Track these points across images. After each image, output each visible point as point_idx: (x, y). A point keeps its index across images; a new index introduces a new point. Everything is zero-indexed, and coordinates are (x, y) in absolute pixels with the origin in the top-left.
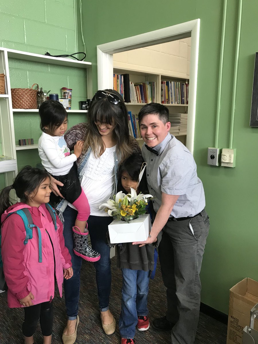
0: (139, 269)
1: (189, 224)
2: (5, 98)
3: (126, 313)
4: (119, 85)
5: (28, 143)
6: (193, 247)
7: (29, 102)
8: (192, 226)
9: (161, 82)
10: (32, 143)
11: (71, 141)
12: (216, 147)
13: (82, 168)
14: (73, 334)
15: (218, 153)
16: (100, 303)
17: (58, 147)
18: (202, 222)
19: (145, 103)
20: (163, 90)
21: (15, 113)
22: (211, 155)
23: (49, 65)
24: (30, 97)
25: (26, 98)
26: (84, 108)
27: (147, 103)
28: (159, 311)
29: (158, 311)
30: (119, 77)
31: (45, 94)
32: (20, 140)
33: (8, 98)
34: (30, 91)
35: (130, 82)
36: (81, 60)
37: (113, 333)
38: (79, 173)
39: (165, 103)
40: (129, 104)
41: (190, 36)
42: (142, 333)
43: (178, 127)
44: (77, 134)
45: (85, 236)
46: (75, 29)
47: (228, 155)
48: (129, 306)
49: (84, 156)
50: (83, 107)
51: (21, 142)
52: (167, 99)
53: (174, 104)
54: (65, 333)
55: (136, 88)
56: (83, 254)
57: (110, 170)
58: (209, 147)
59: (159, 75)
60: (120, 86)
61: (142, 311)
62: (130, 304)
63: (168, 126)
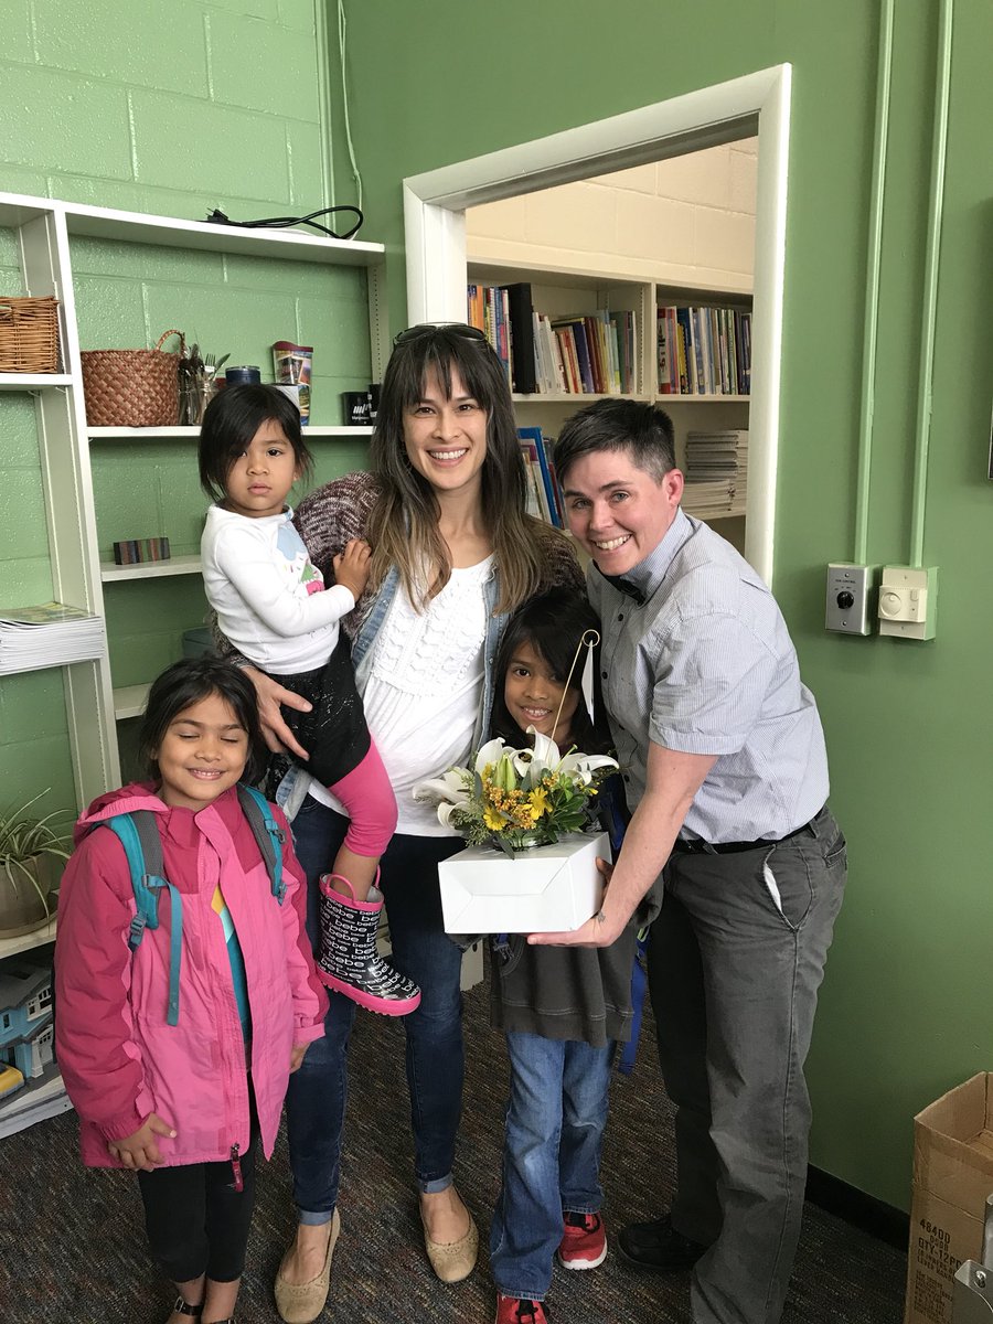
0: (569, 1039)
1: (762, 869)
2: (59, 386)
3: (520, 1199)
4: (494, 325)
5: (150, 556)
6: (779, 955)
7: (149, 401)
8: (775, 875)
9: (659, 311)
10: (163, 555)
11: (318, 538)
12: (859, 563)
13: (367, 646)
14: (318, 1281)
15: (866, 585)
16: (418, 1161)
17: (279, 557)
18: (814, 859)
19: (596, 392)
20: (667, 341)
21: (96, 444)
22: (842, 594)
23: (224, 260)
24: (151, 381)
25: (138, 385)
26: (360, 418)
27: (601, 392)
28: (646, 1195)
29: (641, 1193)
30: (492, 296)
31: (209, 369)
32: (117, 546)
33: (70, 386)
34: (152, 357)
35: (536, 315)
36: (346, 237)
37: (468, 1277)
38: (357, 664)
39: (675, 392)
40: (533, 397)
41: (754, 133)
42: (577, 1280)
43: (728, 481)
44: (342, 513)
45: (370, 917)
46: (323, 117)
47: (903, 593)
48: (532, 1174)
49: (372, 600)
50: (357, 415)
51: (124, 550)
52: (682, 377)
53: (708, 396)
54: (287, 1275)
55: (558, 335)
56: (355, 984)
57: (468, 653)
58: (833, 562)
59: (650, 284)
60: (494, 332)
61: (579, 1193)
62: (535, 1165)
63: (673, 486)
